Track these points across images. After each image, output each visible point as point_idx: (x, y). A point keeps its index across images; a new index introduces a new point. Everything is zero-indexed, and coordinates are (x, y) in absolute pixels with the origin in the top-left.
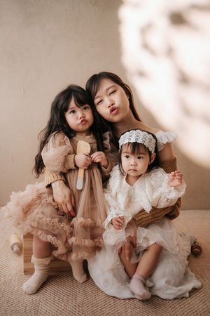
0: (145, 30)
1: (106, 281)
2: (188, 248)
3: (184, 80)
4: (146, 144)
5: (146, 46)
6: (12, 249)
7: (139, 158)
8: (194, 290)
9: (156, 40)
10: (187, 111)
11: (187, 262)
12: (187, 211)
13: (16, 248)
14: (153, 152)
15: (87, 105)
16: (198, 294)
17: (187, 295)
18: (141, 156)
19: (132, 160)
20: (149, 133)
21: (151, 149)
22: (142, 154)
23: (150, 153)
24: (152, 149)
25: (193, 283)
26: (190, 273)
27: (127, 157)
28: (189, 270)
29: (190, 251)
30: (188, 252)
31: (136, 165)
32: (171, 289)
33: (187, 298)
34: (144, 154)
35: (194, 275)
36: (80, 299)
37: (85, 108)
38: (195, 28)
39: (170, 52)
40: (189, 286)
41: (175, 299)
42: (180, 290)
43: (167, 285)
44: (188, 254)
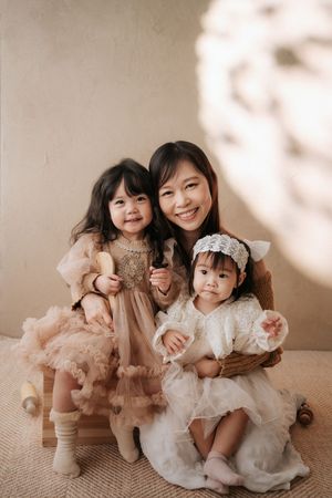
0: (237, 72)
1: (167, 462)
2: (293, 414)
3: (295, 150)
4: (235, 257)
5: (237, 97)
6: (25, 407)
7: (222, 276)
8: (298, 480)
9: (253, 88)
10: (297, 198)
11: (288, 436)
13: (30, 405)
14: (242, 270)
15: (143, 195)
16: (304, 486)
17: (288, 486)
18: (225, 273)
19: (211, 277)
20: (241, 242)
21: (240, 266)
22: (227, 270)
23: (238, 271)
24: (242, 265)
25: (297, 468)
26: (294, 452)
27: (205, 273)
28: (291, 447)
29: (294, 418)
30: (291, 420)
31: (216, 285)
32: (263, 475)
33: (287, 491)
34: (230, 271)
35: (299, 455)
36: (126, 488)
37: (140, 199)
38: (312, 72)
39: (274, 106)
40: (290, 473)
41: (269, 492)
42: (276, 479)
43: (257, 469)
44: (291, 423)
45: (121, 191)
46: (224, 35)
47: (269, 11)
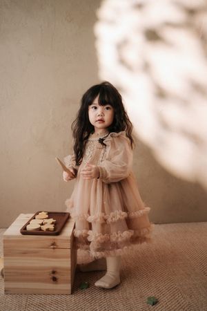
0: (121, 45)
3: (161, 94)
5: (122, 62)
9: (132, 55)
10: (164, 125)
12: (169, 225)
15: (108, 106)
37: (107, 108)
38: (169, 44)
39: (146, 67)
45: (96, 101)
46: (112, 22)
47: (139, 6)
